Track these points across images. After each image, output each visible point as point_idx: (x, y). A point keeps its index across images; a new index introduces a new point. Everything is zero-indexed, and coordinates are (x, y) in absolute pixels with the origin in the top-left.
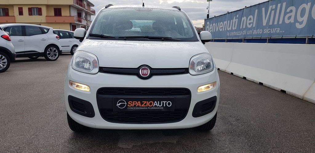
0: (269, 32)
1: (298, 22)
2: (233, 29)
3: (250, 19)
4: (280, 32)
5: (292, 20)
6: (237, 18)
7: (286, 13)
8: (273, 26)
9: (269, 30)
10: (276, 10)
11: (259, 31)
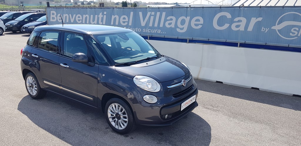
8: (153, 27)
9: (149, 30)
10: (155, 16)
11: (137, 30)
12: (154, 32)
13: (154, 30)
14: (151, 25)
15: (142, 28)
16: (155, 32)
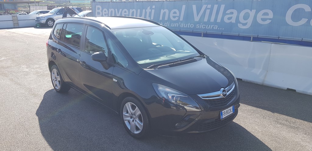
0: (203, 27)
1: (240, 23)
4: (219, 29)
5: (233, 20)
6: (153, 9)
7: (224, 14)
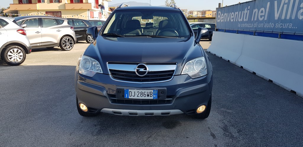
2: (245, 20)
3: (262, 12)
4: (293, 27)
7: (299, 9)
8: (285, 21)
9: (281, 25)
10: (288, 4)
11: (271, 25)
12: (285, 27)
13: (286, 24)
14: (283, 17)
15: (275, 22)
16: (287, 27)
